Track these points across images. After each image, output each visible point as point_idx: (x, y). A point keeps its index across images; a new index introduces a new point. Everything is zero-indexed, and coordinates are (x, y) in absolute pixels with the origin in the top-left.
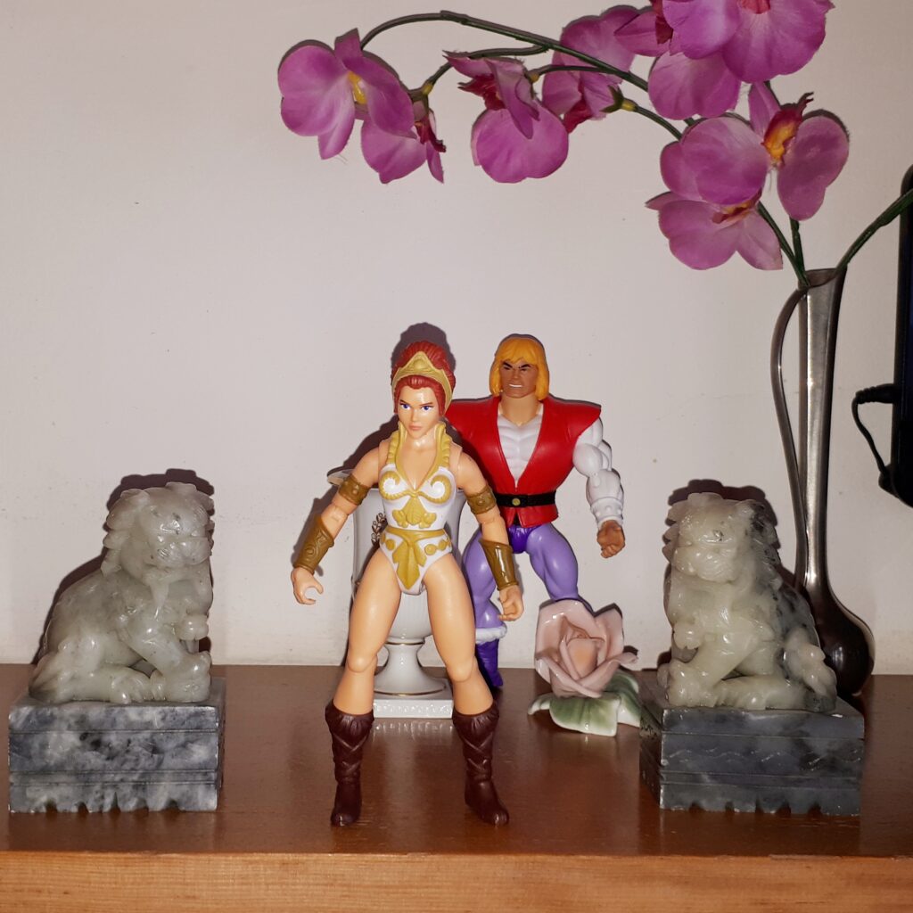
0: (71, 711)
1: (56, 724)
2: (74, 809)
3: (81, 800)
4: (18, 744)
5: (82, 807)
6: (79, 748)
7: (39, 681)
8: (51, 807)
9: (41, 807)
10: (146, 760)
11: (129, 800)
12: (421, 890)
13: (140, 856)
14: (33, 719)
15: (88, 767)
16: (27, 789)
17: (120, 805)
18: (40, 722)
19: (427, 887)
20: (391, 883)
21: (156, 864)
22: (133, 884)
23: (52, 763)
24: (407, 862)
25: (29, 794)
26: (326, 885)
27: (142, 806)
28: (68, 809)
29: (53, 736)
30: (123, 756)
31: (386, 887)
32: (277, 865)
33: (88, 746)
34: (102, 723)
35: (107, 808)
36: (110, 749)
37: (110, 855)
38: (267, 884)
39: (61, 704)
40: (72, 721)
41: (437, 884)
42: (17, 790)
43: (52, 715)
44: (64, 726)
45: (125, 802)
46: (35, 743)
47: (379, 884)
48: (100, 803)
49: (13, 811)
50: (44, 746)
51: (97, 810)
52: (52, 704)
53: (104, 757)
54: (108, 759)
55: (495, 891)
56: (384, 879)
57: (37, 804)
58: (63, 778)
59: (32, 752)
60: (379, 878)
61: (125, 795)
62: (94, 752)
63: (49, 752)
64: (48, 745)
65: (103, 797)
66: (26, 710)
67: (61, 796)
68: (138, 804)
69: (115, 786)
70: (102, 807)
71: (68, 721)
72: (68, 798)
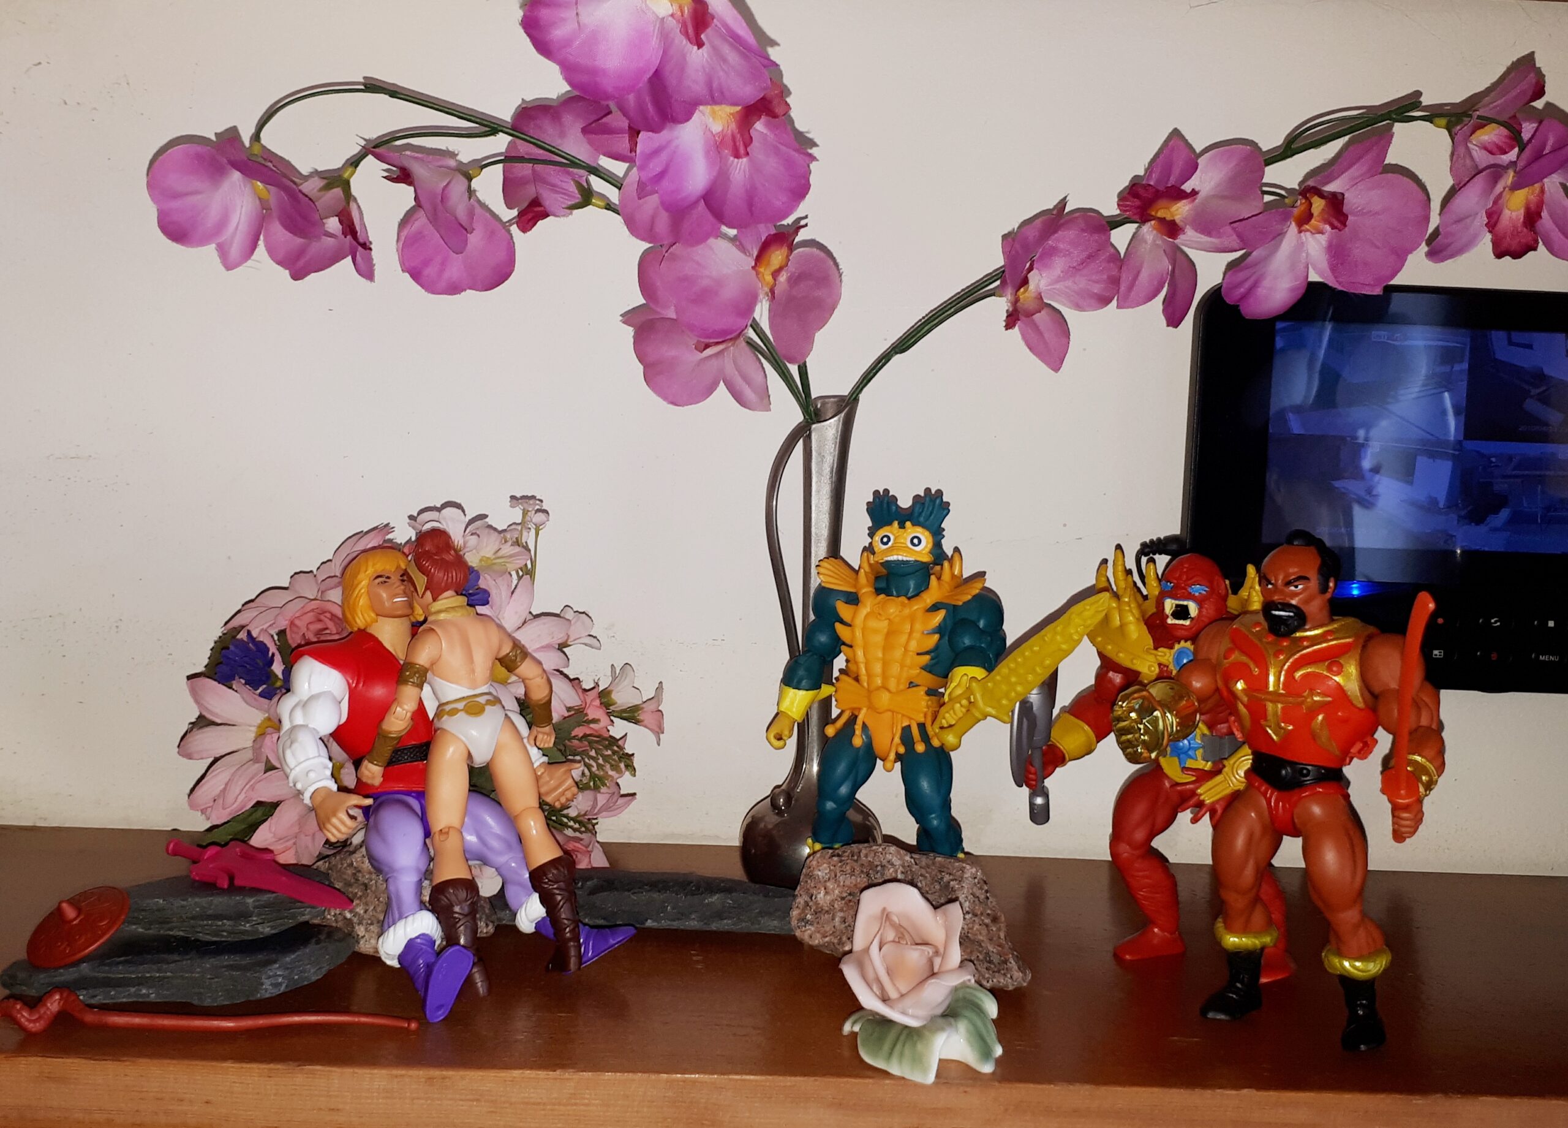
12: (569, 1108)
13: (284, 1067)
19: (576, 1104)
20: (540, 1101)
21: (299, 1075)
22: (275, 1095)
24: (556, 1079)
26: (472, 1100)
31: (534, 1104)
32: (423, 1080)
37: (254, 1066)
38: (413, 1099)
41: (586, 1101)
47: (526, 1100)
55: (645, 1110)
56: (532, 1095)
60: (527, 1095)
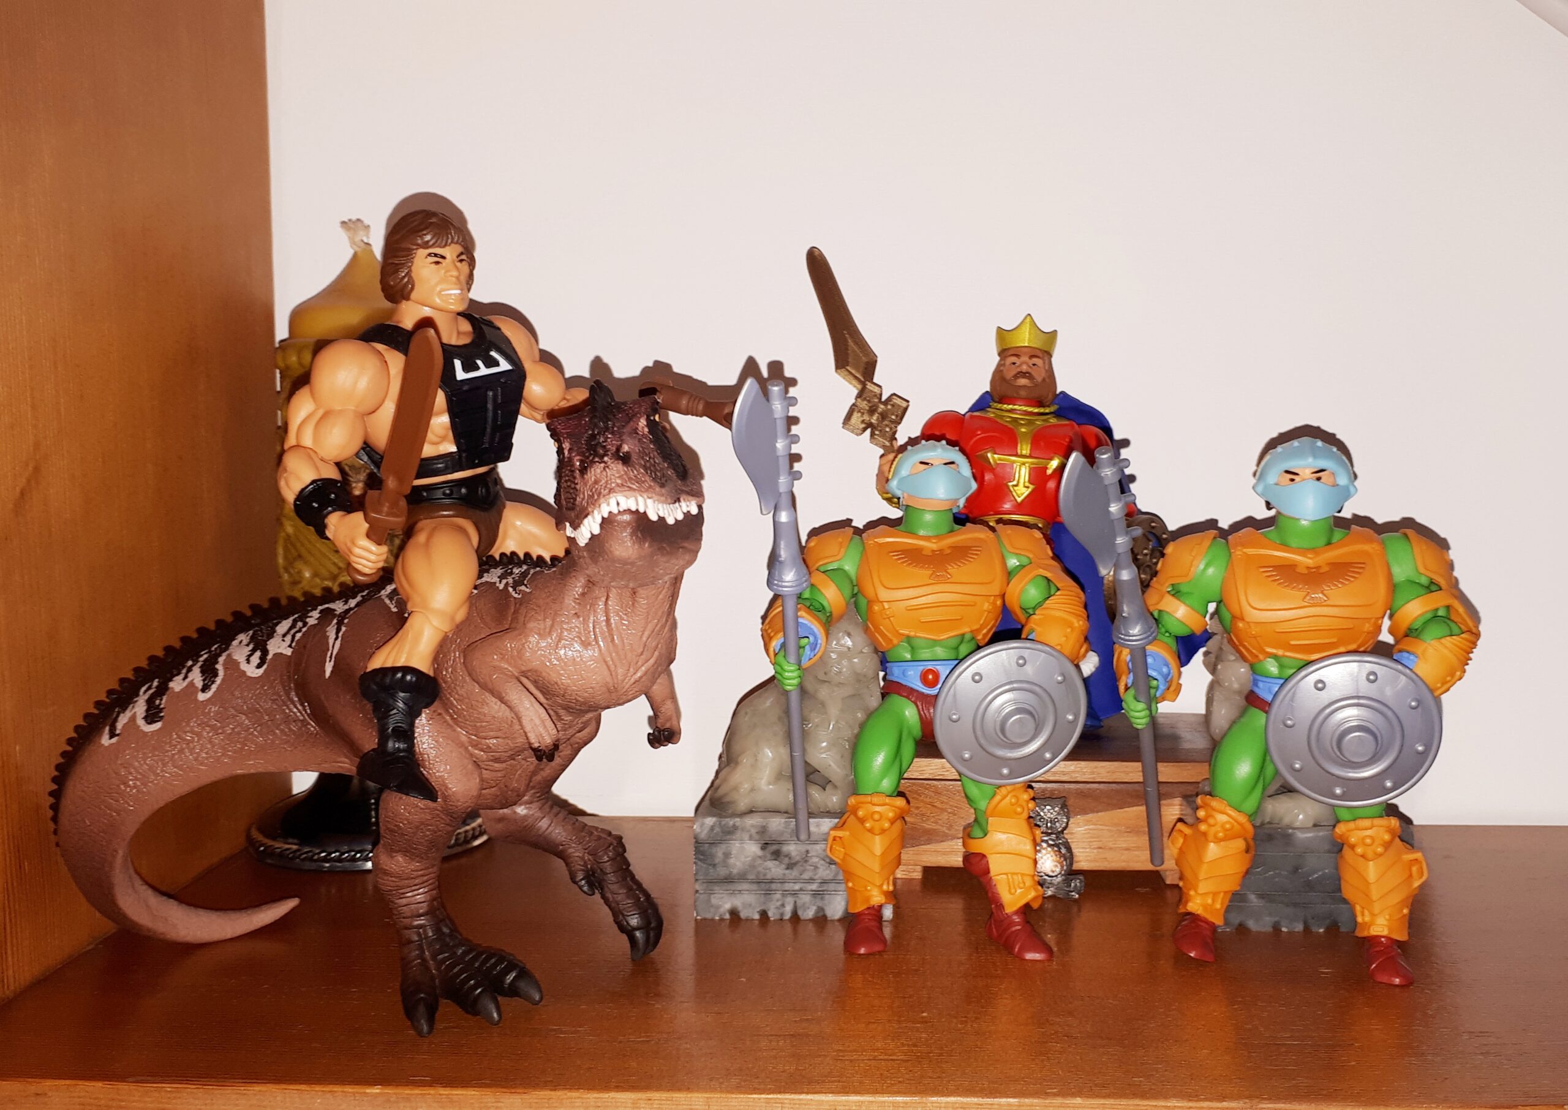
0: (752, 821)
1: (738, 834)
2: (757, 916)
3: (763, 908)
4: (703, 853)
5: (764, 914)
6: (760, 857)
7: (721, 792)
8: (734, 913)
9: (725, 913)
10: (824, 870)
11: (809, 908)
14: (717, 829)
15: (769, 876)
16: (712, 896)
17: (800, 913)
18: (723, 832)
23: (735, 871)
25: (714, 900)
27: (821, 914)
28: (750, 915)
29: (735, 846)
30: (802, 866)
33: (769, 856)
34: (782, 833)
35: (787, 916)
36: (790, 858)
39: (743, 815)
40: (753, 831)
42: (702, 897)
43: (734, 825)
44: (746, 836)
45: (805, 910)
46: (719, 852)
48: (781, 911)
49: (699, 918)
50: (727, 855)
51: (778, 917)
52: (734, 815)
53: (784, 866)
54: (787, 869)
57: (722, 910)
58: (745, 886)
59: (717, 861)
61: (804, 904)
62: (774, 862)
63: (732, 861)
64: (731, 854)
65: (783, 905)
66: (710, 821)
67: (743, 904)
68: (817, 912)
69: (794, 894)
70: (782, 914)
71: (749, 831)
72: (750, 905)
